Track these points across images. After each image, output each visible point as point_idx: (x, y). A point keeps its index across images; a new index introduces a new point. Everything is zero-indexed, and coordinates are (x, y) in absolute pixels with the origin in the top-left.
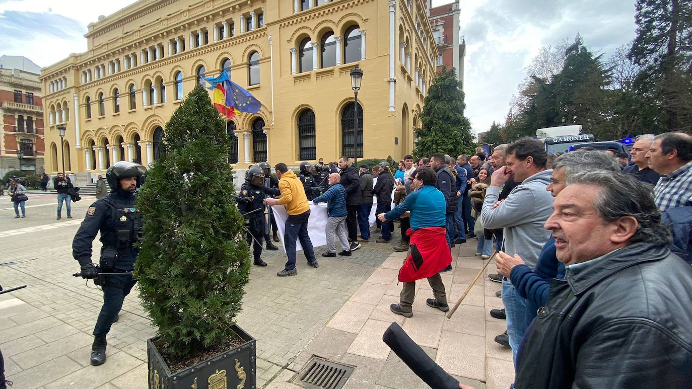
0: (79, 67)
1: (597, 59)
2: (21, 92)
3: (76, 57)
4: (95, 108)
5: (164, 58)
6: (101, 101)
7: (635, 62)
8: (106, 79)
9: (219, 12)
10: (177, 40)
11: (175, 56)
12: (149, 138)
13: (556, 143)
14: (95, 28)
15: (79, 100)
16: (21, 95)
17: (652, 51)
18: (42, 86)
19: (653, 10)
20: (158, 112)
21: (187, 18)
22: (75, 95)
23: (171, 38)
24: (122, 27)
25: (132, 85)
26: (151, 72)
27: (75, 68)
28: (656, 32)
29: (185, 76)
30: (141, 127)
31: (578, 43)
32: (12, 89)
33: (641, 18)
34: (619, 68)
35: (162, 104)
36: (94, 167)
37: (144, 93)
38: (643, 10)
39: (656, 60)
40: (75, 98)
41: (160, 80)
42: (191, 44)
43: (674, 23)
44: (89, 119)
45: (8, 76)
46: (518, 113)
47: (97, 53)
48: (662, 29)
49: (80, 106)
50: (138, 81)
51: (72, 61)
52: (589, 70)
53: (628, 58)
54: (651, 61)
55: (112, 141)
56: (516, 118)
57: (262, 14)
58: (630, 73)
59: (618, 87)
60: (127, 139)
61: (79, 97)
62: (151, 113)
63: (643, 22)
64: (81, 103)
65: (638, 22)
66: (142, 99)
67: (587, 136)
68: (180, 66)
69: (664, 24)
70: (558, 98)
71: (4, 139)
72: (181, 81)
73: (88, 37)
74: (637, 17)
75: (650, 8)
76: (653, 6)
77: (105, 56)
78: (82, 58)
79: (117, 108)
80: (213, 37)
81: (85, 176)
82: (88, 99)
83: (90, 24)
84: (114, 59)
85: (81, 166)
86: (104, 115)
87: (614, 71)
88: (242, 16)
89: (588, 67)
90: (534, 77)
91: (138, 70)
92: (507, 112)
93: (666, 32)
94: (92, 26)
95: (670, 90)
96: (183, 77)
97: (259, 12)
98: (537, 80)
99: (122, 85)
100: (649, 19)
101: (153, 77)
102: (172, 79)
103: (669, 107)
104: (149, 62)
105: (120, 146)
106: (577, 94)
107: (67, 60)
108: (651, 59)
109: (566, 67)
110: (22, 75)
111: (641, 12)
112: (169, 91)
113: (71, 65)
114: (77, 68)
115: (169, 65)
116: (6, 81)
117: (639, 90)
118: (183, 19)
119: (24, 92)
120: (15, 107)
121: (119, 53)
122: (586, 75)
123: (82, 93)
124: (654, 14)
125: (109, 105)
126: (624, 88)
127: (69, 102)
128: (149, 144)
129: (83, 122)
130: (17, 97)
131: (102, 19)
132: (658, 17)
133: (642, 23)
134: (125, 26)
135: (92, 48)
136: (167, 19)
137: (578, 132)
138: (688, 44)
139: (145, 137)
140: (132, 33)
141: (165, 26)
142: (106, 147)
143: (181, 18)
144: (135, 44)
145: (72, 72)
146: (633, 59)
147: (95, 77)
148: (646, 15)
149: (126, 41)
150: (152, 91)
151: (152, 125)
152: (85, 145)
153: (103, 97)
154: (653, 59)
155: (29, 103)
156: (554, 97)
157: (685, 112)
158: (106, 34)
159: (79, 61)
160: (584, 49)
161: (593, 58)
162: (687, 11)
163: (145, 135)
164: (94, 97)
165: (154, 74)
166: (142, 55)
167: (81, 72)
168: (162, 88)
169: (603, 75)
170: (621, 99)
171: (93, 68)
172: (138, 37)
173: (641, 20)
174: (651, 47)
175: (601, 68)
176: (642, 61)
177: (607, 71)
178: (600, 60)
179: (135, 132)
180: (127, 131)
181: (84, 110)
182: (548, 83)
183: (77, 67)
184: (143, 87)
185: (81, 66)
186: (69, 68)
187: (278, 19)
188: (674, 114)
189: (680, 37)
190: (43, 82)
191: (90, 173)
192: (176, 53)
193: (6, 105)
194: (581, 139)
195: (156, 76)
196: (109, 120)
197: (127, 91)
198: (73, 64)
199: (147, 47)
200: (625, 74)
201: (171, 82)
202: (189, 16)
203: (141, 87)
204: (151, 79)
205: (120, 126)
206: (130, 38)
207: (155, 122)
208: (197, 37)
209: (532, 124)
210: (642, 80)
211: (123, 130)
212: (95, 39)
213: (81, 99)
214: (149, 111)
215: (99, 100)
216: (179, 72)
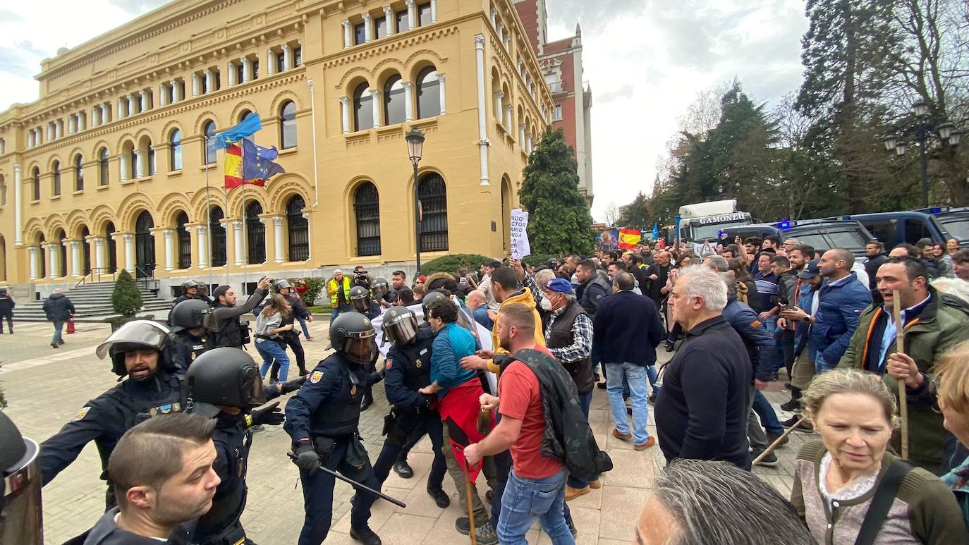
0: (24, 124)
1: (760, 108)
3: (20, 108)
4: (46, 185)
5: (154, 109)
6: (56, 175)
7: (805, 114)
8: (65, 141)
9: (235, 44)
10: (173, 83)
11: (170, 107)
12: (128, 228)
13: (703, 225)
14: (51, 67)
15: (22, 173)
17: (825, 99)
19: (824, 47)
20: (143, 188)
21: (188, 52)
22: (16, 165)
23: (164, 80)
24: (91, 64)
25: (104, 150)
26: (134, 130)
27: (19, 125)
28: (828, 76)
29: (185, 134)
30: (116, 212)
31: (737, 89)
33: (809, 57)
34: (786, 121)
35: (148, 178)
36: (43, 274)
37: (122, 161)
38: (811, 47)
39: (830, 110)
40: (17, 170)
41: (146, 141)
42: (195, 89)
43: (851, 62)
44: (36, 202)
46: (668, 180)
47: (52, 102)
48: (836, 70)
49: (23, 182)
50: (113, 143)
51: (14, 114)
52: (749, 123)
53: (794, 108)
54: (825, 112)
55: (71, 234)
56: (665, 185)
57: (299, 49)
58: (800, 128)
59: (786, 145)
60: (94, 230)
61: (22, 168)
62: (133, 190)
63: (811, 62)
64: (26, 177)
65: (806, 62)
66: (118, 169)
67: (743, 215)
68: (177, 122)
69: (837, 65)
70: (715, 159)
72: (178, 143)
73: (40, 79)
74: (804, 56)
75: (820, 45)
76: (823, 42)
77: (64, 108)
78: (30, 109)
79: (80, 184)
80: (228, 79)
81: (25, 290)
82: (36, 170)
83: (44, 60)
84: (76, 111)
85: (23, 273)
86: (60, 194)
87: (780, 125)
88: (270, 51)
89: (750, 120)
90: (685, 133)
91: (113, 126)
92: (654, 179)
93: (840, 74)
94: (48, 62)
95: (849, 149)
96: (182, 137)
97: (295, 46)
98: (689, 136)
99: (88, 150)
100: (819, 58)
101: (136, 137)
102: (165, 140)
103: (850, 171)
104: (130, 116)
105: (84, 240)
106: (737, 154)
107: (7, 113)
108: (824, 109)
109: (723, 120)
111: (808, 50)
112: (161, 158)
113: (12, 121)
114: (21, 126)
115: (161, 119)
117: (812, 149)
118: (182, 53)
121: (86, 102)
122: (747, 130)
123: (28, 162)
124: (826, 51)
125: (67, 180)
126: (795, 145)
127: (7, 175)
128: (128, 238)
129: (27, 206)
131: (64, 53)
132: (830, 55)
133: (811, 64)
134: (96, 63)
135: (45, 94)
136: (159, 54)
137: (732, 210)
138: (870, 88)
139: (123, 227)
140: (104, 73)
141: (155, 64)
142: (62, 243)
143: (179, 52)
144: (109, 89)
145: (13, 131)
146: (802, 109)
147: (48, 138)
148: (815, 52)
149: (96, 84)
150: (134, 157)
151: (133, 209)
152: (30, 240)
153: (60, 167)
154: (826, 109)
156: (711, 159)
157: (870, 176)
158: (67, 75)
159: (24, 115)
160: (744, 97)
161: (755, 108)
162: (866, 46)
163: (123, 224)
164: (45, 168)
165: (138, 133)
166: (120, 106)
167: (27, 131)
168: (151, 153)
169: (769, 130)
170: (790, 162)
171: (45, 125)
172: (114, 79)
173: (809, 60)
174: (823, 94)
175: (764, 122)
176: (813, 111)
177: (773, 125)
178: (762, 111)
179: (106, 219)
180: (95, 217)
181: (29, 187)
182: (703, 140)
183: (21, 123)
184: (120, 152)
185: (27, 122)
186: (9, 125)
187: (321, 56)
188: (856, 179)
189: (859, 80)
191: (33, 285)
192: (171, 102)
194: (734, 219)
195: (141, 135)
196: (68, 202)
197: (96, 157)
198: (14, 119)
199: (128, 94)
200: (794, 129)
201: (163, 145)
202: (192, 49)
203: (117, 151)
204: (133, 141)
205: (84, 210)
206: (103, 80)
207: (138, 204)
208: (204, 79)
209: (684, 195)
210: (814, 136)
211: (89, 216)
212: (51, 82)
213: (26, 172)
214: (129, 188)
215: (54, 172)
216: (176, 130)
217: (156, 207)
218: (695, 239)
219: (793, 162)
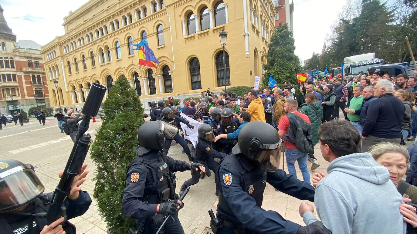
0: (61, 44)
1: (383, 5)
2: (32, 61)
3: (59, 38)
4: (73, 67)
5: (108, 34)
6: (76, 63)
7: (410, 6)
8: (78, 50)
9: (137, 2)
10: (114, 22)
11: (114, 33)
13: (357, 66)
14: (68, 20)
15: (64, 64)
16: (32, 63)
18: (42, 56)
20: (108, 67)
21: (119, 8)
22: (61, 61)
23: (111, 21)
24: (82, 17)
25: (92, 52)
26: (102, 43)
27: (59, 45)
29: (121, 43)
30: (99, 77)
32: (26, 60)
34: (399, 10)
35: (110, 62)
36: (77, 102)
37: (99, 56)
40: (62, 62)
41: (107, 48)
42: (123, 24)
44: (71, 74)
45: (24, 53)
46: (331, 45)
47: (71, 34)
49: (65, 67)
50: (95, 49)
51: (57, 40)
52: (378, 12)
53: (404, 3)
55: (85, 86)
56: (329, 48)
58: (407, 13)
59: (398, 23)
62: (104, 68)
64: (65, 65)
66: (98, 59)
67: (379, 60)
68: (117, 38)
70: (358, 33)
71: (26, 89)
72: (119, 47)
73: (64, 25)
77: (75, 36)
78: (63, 38)
79: (85, 66)
80: (135, 18)
82: (69, 62)
83: (64, 18)
84: (80, 37)
85: (70, 102)
86: (78, 71)
87: (395, 12)
88: (151, 3)
89: (378, 11)
90: (342, 20)
91: (94, 42)
94: (66, 18)
96: (120, 45)
98: (344, 21)
99: (86, 53)
101: (103, 46)
102: (114, 46)
104: (100, 38)
106: (371, 29)
107: (54, 40)
109: (363, 12)
110: (31, 51)
112: (113, 54)
113: (57, 43)
114: (61, 45)
115: (111, 38)
116: (23, 55)
117: (413, 24)
118: (117, 8)
119: (33, 61)
120: (30, 70)
121: (83, 34)
122: (376, 17)
123: (65, 59)
125: (80, 65)
126: (403, 23)
127: (58, 65)
129: (68, 77)
130: (30, 65)
131: (71, 14)
134: (84, 17)
135: (67, 32)
136: (107, 10)
139: (102, 82)
140: (88, 20)
141: (107, 15)
142: (82, 90)
143: (115, 8)
144: (91, 27)
145: (58, 47)
146: (408, 4)
147: (71, 49)
149: (86, 26)
150: (103, 54)
151: (105, 75)
152: (71, 89)
153: (77, 60)
155: (37, 67)
158: (74, 23)
159: (61, 41)
161: (381, 4)
163: (102, 81)
164: (72, 61)
166: (96, 34)
167: (63, 47)
168: (109, 52)
169: (388, 15)
170: (401, 31)
172: (92, 23)
175: (386, 11)
176: (414, 5)
177: (391, 12)
178: (386, 5)
179: (96, 80)
180: (92, 79)
181: (67, 69)
182: (351, 23)
183: (60, 44)
184: (98, 53)
185: (62, 43)
186: (56, 45)
187: (172, 3)
190: (43, 54)
191: (75, 106)
192: (114, 30)
193: (24, 69)
194: (375, 62)
195: (105, 45)
196: (82, 74)
197: (90, 56)
198: (58, 42)
199: (98, 28)
200: (403, 14)
201: (113, 48)
202: (120, 6)
203: (97, 53)
204: (102, 47)
205: (88, 77)
206: (88, 24)
207: (107, 73)
208: (125, 19)
209: (340, 52)
210: (415, 17)
211: (90, 79)
212: (68, 26)
213: (65, 63)
214: (103, 67)
215: (75, 62)
216: (117, 42)
217: (113, 74)
218: (353, 74)
219: (403, 31)
